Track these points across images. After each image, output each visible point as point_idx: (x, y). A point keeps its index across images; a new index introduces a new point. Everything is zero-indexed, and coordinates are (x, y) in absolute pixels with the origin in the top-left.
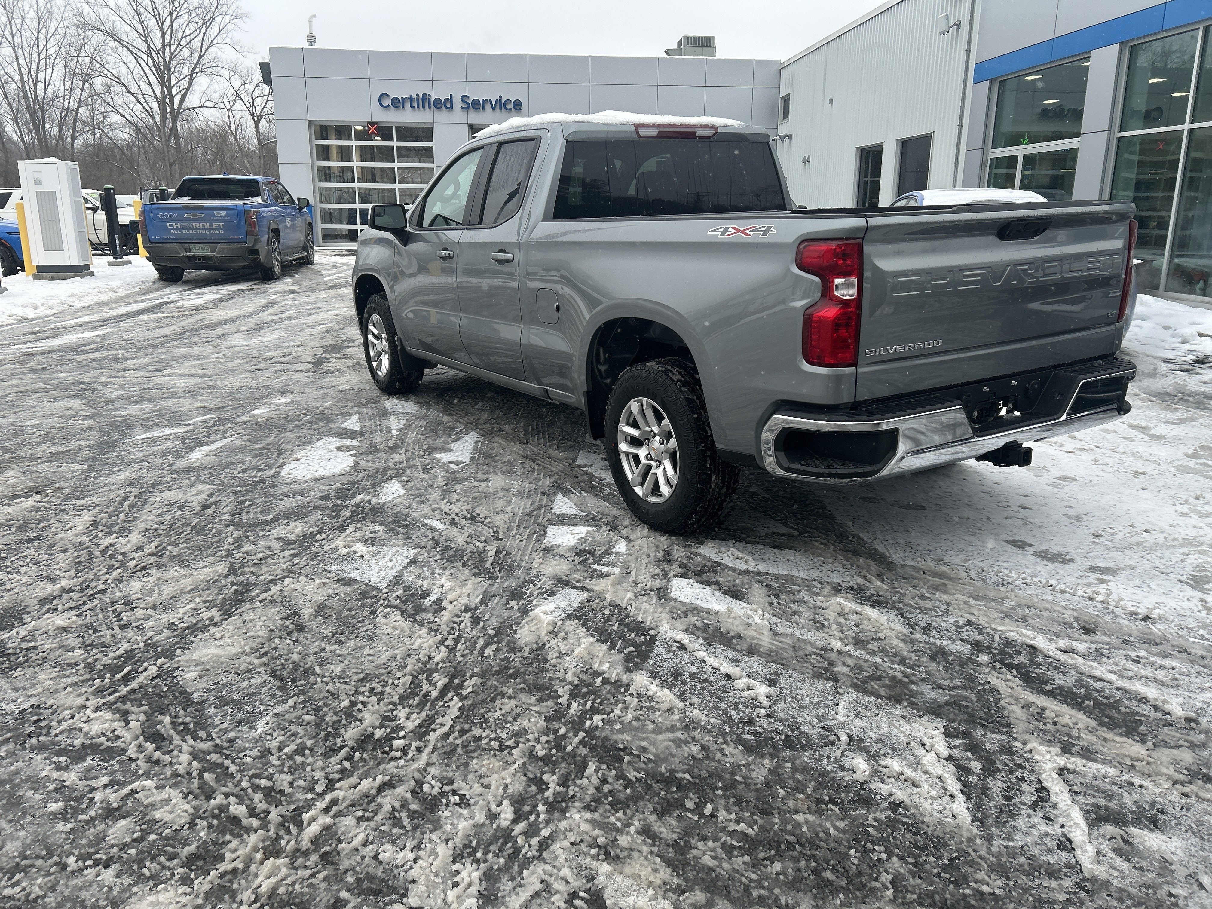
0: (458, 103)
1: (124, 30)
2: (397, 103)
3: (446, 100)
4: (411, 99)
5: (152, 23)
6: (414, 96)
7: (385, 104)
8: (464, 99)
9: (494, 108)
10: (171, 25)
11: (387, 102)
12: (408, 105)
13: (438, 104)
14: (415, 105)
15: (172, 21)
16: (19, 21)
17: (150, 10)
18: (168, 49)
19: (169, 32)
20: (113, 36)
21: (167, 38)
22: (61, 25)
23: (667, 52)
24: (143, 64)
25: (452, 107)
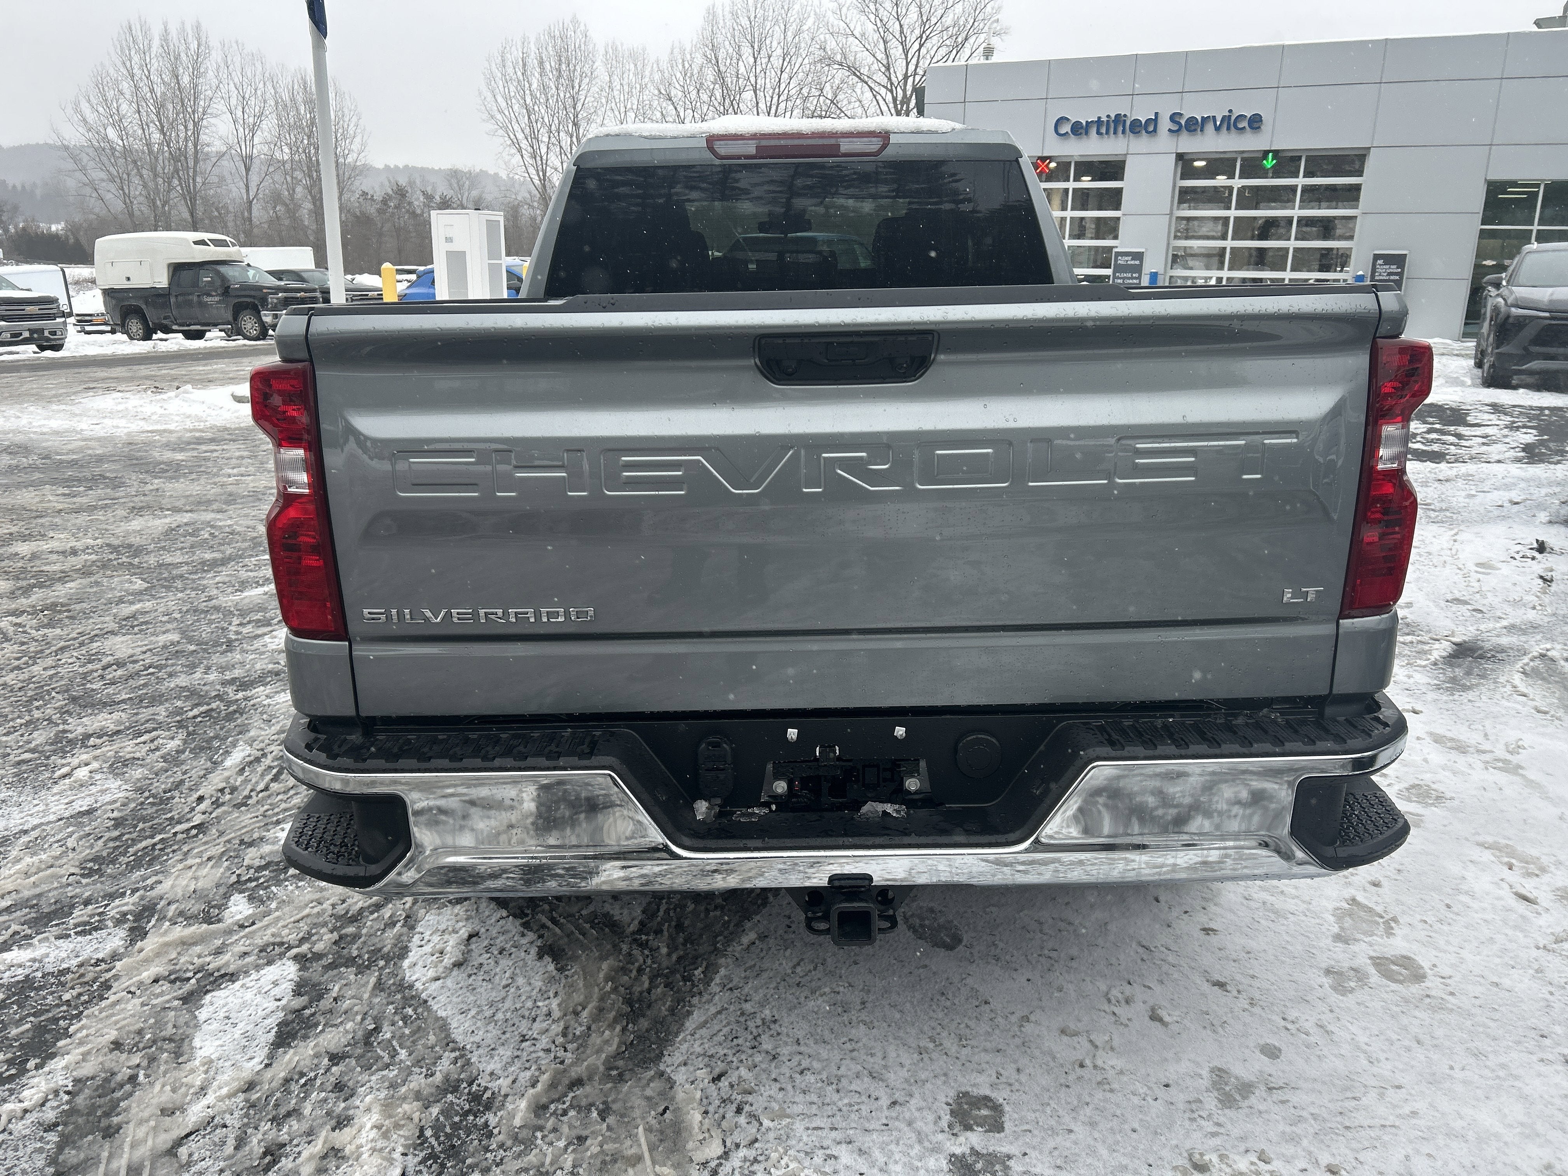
0: (1165, 124)
1: (866, 62)
2: (1079, 130)
3: (1148, 121)
4: (1099, 122)
5: (897, 51)
6: (1104, 119)
7: (1062, 131)
8: (1174, 118)
9: (1218, 129)
10: (919, 50)
11: (1066, 128)
12: (1094, 131)
13: (1136, 128)
14: (1103, 130)
15: (921, 46)
16: (764, 61)
17: (898, 35)
18: (910, 80)
19: (914, 61)
20: (854, 71)
21: (912, 68)
22: (806, 61)
23: (1538, 23)
24: (881, 102)
25: (1155, 130)
